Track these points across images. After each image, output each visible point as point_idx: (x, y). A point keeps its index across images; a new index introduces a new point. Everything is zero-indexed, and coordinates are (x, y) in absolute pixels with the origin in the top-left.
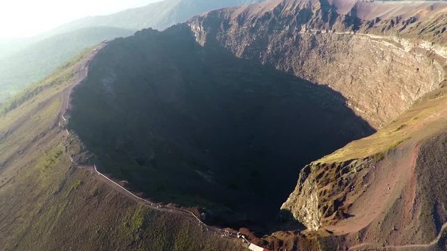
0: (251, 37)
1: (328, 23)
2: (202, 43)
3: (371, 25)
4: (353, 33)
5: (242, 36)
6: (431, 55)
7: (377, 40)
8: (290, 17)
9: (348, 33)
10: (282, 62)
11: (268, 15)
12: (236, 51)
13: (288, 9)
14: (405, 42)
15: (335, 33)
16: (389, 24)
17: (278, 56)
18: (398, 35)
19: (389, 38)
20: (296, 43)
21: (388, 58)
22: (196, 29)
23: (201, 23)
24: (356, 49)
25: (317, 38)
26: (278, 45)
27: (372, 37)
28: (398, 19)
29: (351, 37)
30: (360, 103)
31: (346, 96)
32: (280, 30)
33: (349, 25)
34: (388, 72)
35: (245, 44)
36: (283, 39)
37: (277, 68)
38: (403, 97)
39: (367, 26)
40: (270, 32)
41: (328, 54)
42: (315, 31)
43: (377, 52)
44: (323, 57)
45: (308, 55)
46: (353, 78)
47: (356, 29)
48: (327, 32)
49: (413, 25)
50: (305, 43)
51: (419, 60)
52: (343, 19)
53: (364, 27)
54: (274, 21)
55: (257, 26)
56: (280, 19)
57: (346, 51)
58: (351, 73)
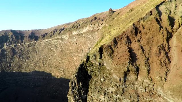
1: (20, 40)
3: (44, 36)
4: (36, 42)
6: (80, 35)
7: (50, 41)
9: (33, 42)
14: (64, 36)
16: (53, 32)
18: (59, 35)
19: (55, 38)
21: (59, 47)
24: (40, 48)
25: (15, 48)
27: (46, 41)
28: (56, 30)
29: (36, 43)
33: (32, 39)
34: (62, 52)
38: (75, 59)
39: (42, 37)
41: (25, 56)
42: (13, 46)
43: (52, 46)
44: (22, 58)
45: (12, 59)
46: (44, 63)
47: (36, 39)
48: (21, 44)
49: (65, 30)
50: (9, 53)
51: (75, 40)
52: (28, 36)
53: (41, 38)
57: (35, 51)
58: (42, 61)
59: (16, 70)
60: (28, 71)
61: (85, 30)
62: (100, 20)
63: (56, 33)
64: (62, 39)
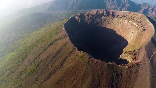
0: (91, 20)
1: (108, 16)
2: (80, 21)
5: (89, 19)
6: (132, 24)
7: (119, 20)
8: (100, 15)
11: (95, 15)
13: (99, 13)
14: (126, 21)
15: (109, 18)
16: (121, 17)
17: (97, 23)
18: (124, 19)
19: (122, 20)
20: (101, 20)
21: (122, 24)
22: (77, 18)
23: (79, 17)
24: (114, 21)
25: (106, 19)
28: (123, 16)
29: (113, 19)
32: (97, 18)
33: (112, 17)
34: (122, 27)
35: (89, 21)
36: (98, 20)
37: (97, 26)
38: (126, 32)
40: (95, 18)
41: (108, 23)
43: (119, 22)
45: (103, 23)
47: (114, 17)
49: (127, 17)
50: (103, 20)
51: (129, 25)
52: (111, 15)
53: (116, 17)
55: (92, 17)
56: (97, 15)
57: (112, 22)
58: (113, 26)
59: (104, 26)
60: (108, 27)
61: (134, 24)
62: (141, 25)
63: (123, 17)
64: (124, 21)
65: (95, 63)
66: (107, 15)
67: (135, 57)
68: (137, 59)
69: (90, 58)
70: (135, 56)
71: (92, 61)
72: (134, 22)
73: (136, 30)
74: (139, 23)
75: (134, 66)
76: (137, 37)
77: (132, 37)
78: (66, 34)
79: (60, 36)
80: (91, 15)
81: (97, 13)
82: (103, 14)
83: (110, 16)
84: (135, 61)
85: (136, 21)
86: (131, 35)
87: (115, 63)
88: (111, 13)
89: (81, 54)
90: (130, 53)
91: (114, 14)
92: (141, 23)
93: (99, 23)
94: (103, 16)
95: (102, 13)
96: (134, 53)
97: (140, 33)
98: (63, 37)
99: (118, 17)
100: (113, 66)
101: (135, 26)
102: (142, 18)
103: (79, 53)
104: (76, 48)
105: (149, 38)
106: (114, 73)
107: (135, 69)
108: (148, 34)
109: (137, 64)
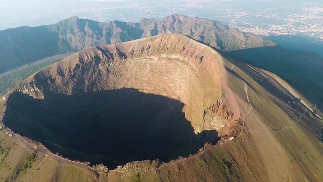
0: (73, 81)
1: (111, 59)
2: (42, 97)
4: (125, 60)
5: (67, 82)
6: (170, 59)
7: (139, 60)
8: (91, 63)
9: (123, 60)
10: (96, 86)
11: (78, 66)
12: (67, 92)
13: (86, 58)
14: (154, 57)
15: (116, 64)
16: (141, 51)
17: (93, 84)
18: (148, 55)
19: (144, 57)
20: (100, 74)
22: (30, 91)
23: (34, 85)
24: (130, 66)
25: (109, 68)
26: (90, 79)
27: (135, 59)
28: (143, 48)
29: (126, 62)
30: (144, 88)
31: (136, 88)
32: (88, 70)
34: (152, 71)
35: (71, 86)
36: (92, 75)
37: (95, 90)
38: (165, 78)
39: (131, 55)
40: (84, 74)
41: (118, 73)
42: (106, 65)
43: (142, 65)
44: (116, 75)
45: (108, 77)
46: (136, 79)
47: (126, 58)
48: (113, 63)
49: (151, 49)
50: (104, 72)
51: (164, 62)
52: (118, 55)
53: (129, 56)
54: (83, 67)
55: (75, 73)
56: (86, 65)
57: (126, 69)
58: (133, 78)
59: (112, 87)
62: (189, 54)
63: (144, 52)
64: (151, 59)
65: (177, 170)
66: (108, 57)
67: (228, 113)
68: (233, 114)
69: (158, 167)
70: (226, 110)
71: (169, 172)
72: (172, 53)
73: (185, 66)
74: (182, 52)
75: (239, 130)
76: (199, 78)
77: (181, 82)
78: (35, 147)
79: (14, 166)
80: (70, 70)
81: (81, 59)
82: (97, 59)
83: (115, 58)
84: (233, 120)
85: (174, 50)
86: (179, 80)
87: (209, 143)
88: (115, 52)
89: (130, 174)
90: (214, 109)
91: (123, 52)
92: (185, 51)
93: (99, 82)
94: (100, 62)
95: (93, 56)
96: (221, 106)
97: (199, 67)
98: (26, 161)
99: (134, 54)
100: (209, 152)
101: (178, 60)
102: (181, 42)
103: (120, 174)
104: (102, 168)
105: (220, 68)
106: (224, 167)
107: (244, 134)
108: (212, 63)
109: (240, 122)
